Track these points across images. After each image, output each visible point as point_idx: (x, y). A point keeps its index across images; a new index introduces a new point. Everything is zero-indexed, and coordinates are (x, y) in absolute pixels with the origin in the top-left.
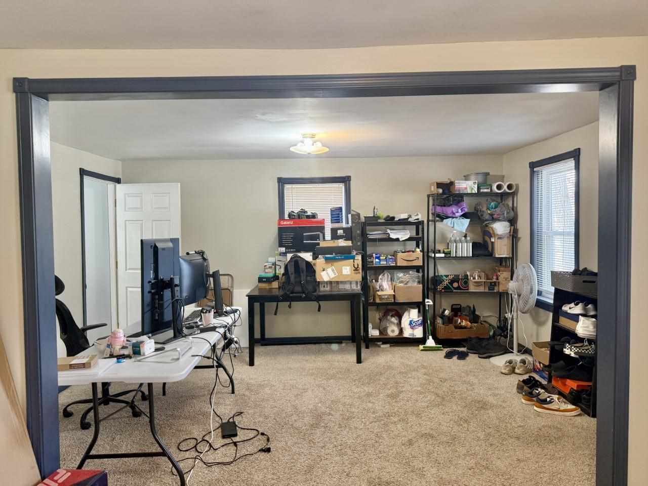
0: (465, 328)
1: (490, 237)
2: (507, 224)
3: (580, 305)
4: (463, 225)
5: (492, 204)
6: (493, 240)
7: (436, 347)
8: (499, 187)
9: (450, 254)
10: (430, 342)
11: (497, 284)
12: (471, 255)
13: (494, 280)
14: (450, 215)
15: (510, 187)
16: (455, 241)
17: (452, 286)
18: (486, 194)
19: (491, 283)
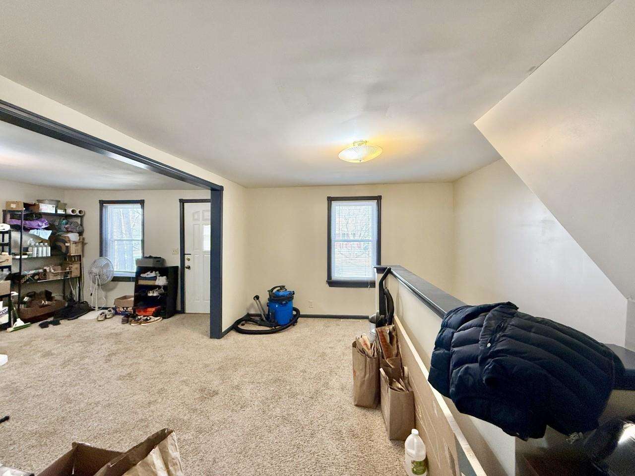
0: (47, 306)
1: (65, 242)
2: (78, 234)
3: (154, 272)
4: (47, 234)
5: (64, 221)
6: (67, 244)
7: (25, 325)
8: (73, 211)
9: (32, 255)
10: (19, 323)
11: (70, 273)
12: (50, 255)
13: (68, 271)
14: (37, 227)
15: (80, 212)
16: (32, 247)
17: (34, 279)
18: (61, 215)
19: (65, 272)
